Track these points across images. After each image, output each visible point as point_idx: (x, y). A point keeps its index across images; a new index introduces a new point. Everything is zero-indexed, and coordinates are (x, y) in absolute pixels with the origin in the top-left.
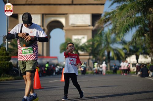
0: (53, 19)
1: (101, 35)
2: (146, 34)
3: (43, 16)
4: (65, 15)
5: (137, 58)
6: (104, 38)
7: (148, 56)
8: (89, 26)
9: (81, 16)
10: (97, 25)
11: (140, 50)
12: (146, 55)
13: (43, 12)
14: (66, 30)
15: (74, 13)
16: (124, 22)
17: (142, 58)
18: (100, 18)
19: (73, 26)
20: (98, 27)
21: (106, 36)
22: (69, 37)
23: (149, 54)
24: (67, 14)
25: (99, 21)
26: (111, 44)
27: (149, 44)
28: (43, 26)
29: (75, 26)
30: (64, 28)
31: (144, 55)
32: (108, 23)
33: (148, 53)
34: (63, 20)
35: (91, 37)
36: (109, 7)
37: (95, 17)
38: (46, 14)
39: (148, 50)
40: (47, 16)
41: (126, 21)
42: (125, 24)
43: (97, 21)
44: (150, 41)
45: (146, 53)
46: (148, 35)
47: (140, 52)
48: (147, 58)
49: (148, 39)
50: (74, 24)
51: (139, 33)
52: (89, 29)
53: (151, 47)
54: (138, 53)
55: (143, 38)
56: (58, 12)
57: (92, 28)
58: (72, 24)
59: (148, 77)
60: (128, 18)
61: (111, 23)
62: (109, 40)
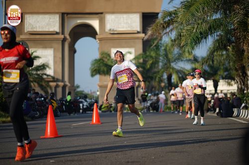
0: (79, 21)
1: (157, 47)
2: (230, 46)
3: (64, 16)
4: (99, 14)
5: (216, 86)
6: (162, 52)
7: (233, 82)
8: (138, 32)
9: (125, 16)
10: (149, 33)
11: (221, 72)
12: (230, 81)
13: (63, 11)
14: (101, 40)
15: (113, 13)
16: (194, 28)
17: (223, 85)
18: (154, 22)
19: (112, 32)
20: (152, 35)
21: (165, 50)
22: (106, 51)
23: (234, 79)
24: (102, 13)
25: (154, 26)
26: (173, 62)
27: (234, 62)
28: (63, 33)
29: (116, 32)
30: (97, 37)
31: (227, 80)
32: (168, 30)
33: (233, 76)
34: (95, 23)
35: (141, 51)
36: (169, 3)
37: (148, 19)
38: (68, 14)
39: (234, 72)
40: (69, 16)
41: (196, 26)
42: (195, 31)
43: (150, 27)
44: (236, 57)
45: (229, 78)
46: (233, 48)
47: (220, 75)
48: (232, 85)
49: (232, 54)
50: (113, 30)
51: (219, 45)
52: (138, 38)
53: (238, 68)
54: (217, 78)
55: (224, 53)
56: (88, 11)
57: (143, 35)
58: (110, 30)
59: (232, 117)
60: (200, 22)
61: (172, 30)
62: (170, 56)
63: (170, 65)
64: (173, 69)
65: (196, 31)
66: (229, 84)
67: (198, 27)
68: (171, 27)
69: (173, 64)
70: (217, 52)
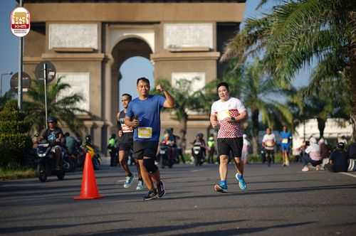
0: (126, 34)
1: (239, 72)
2: (342, 70)
3: (104, 26)
4: (154, 24)
5: (321, 127)
6: (244, 79)
7: (347, 123)
8: (211, 50)
9: (192, 26)
10: (228, 50)
11: (329, 108)
12: (342, 120)
13: (104, 19)
14: (157, 60)
15: (175, 22)
16: (293, 45)
17: (331, 126)
18: (235, 35)
19: (173, 50)
20: (232, 54)
21: (250, 75)
22: (164, 77)
23: (347, 118)
24: (158, 23)
25: (233, 41)
27: (349, 92)
28: (103, 51)
29: (178, 50)
30: (152, 56)
31: (337, 119)
32: (254, 47)
33: (347, 114)
34: (149, 37)
35: (214, 76)
36: (257, 9)
37: (225, 31)
38: (110, 23)
39: (348, 108)
40: (112, 26)
41: (296, 43)
42: (294, 49)
43: (228, 42)
44: (351, 87)
45: (341, 116)
46: (347, 74)
47: (327, 112)
48: (345, 127)
49: (347, 82)
50: (175, 47)
51: (327, 69)
52: (210, 59)
53: (354, 101)
54: (323, 116)
55: (335, 79)
56: (138, 19)
57: (217, 54)
58: (170, 47)
59: (346, 171)
60: (301, 36)
61: (259, 47)
62: (256, 84)
63: (256, 97)
64: (261, 102)
65: (297, 50)
66: (342, 125)
67: (298, 44)
68: (259, 42)
69: (260, 96)
70: (324, 79)
